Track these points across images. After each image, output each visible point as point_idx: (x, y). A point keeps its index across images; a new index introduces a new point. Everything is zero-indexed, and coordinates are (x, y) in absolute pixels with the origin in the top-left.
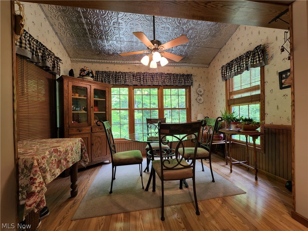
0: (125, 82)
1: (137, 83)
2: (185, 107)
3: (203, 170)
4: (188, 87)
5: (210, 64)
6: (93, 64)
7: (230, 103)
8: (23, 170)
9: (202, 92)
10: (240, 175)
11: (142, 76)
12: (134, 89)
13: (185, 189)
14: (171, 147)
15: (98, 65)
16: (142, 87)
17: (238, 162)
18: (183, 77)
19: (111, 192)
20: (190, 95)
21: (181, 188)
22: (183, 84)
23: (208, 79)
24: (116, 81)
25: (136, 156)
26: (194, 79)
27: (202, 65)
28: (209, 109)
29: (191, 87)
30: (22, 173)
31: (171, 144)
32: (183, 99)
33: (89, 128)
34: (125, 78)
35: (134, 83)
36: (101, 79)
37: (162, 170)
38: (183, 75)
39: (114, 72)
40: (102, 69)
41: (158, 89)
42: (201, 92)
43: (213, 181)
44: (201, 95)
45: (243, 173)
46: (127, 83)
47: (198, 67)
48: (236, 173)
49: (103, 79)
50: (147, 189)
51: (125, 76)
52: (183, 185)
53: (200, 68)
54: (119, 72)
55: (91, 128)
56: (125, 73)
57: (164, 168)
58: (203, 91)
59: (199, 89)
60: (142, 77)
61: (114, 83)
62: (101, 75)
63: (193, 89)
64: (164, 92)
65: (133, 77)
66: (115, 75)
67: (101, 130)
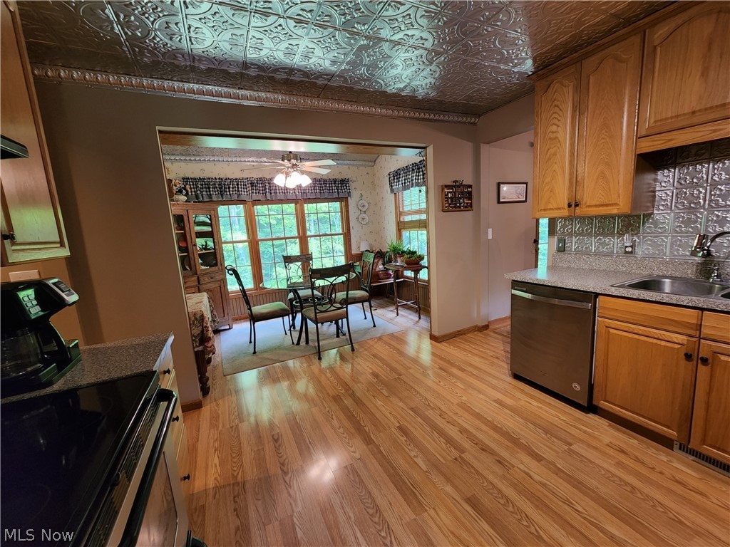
0: (239, 195)
1: (260, 197)
2: (341, 232)
3: (366, 318)
4: (343, 200)
5: (375, 161)
6: (174, 163)
7: (401, 226)
8: (194, 322)
9: (366, 207)
10: (407, 317)
11: (267, 184)
12: (255, 207)
13: (341, 337)
14: (323, 294)
15: (183, 164)
16: (268, 202)
17: (405, 303)
18: (335, 184)
19: (255, 352)
20: (347, 212)
21: (338, 336)
22: (335, 195)
23: (374, 185)
24: (222, 195)
25: (281, 307)
26: (352, 185)
27: (364, 163)
28: (377, 233)
29: (349, 198)
30: (193, 324)
31: (322, 289)
32: (337, 219)
33: (195, 278)
34: (238, 188)
35: (255, 197)
36: (195, 192)
37: (316, 313)
38: (335, 181)
39: (216, 179)
40: (193, 173)
41: (296, 204)
42: (363, 206)
43: (374, 326)
44: (365, 212)
45: (410, 314)
46: (243, 197)
47: (358, 166)
48: (403, 316)
49: (199, 192)
50: (298, 343)
51: (238, 185)
52: (340, 334)
53: (361, 168)
54: (226, 179)
55: (198, 278)
56: (237, 181)
57: (317, 311)
58: (366, 205)
59: (362, 202)
60: (267, 187)
61: (218, 198)
62: (193, 185)
63: (352, 202)
64: (306, 208)
65: (252, 186)
66: (219, 185)
67: (212, 280)
